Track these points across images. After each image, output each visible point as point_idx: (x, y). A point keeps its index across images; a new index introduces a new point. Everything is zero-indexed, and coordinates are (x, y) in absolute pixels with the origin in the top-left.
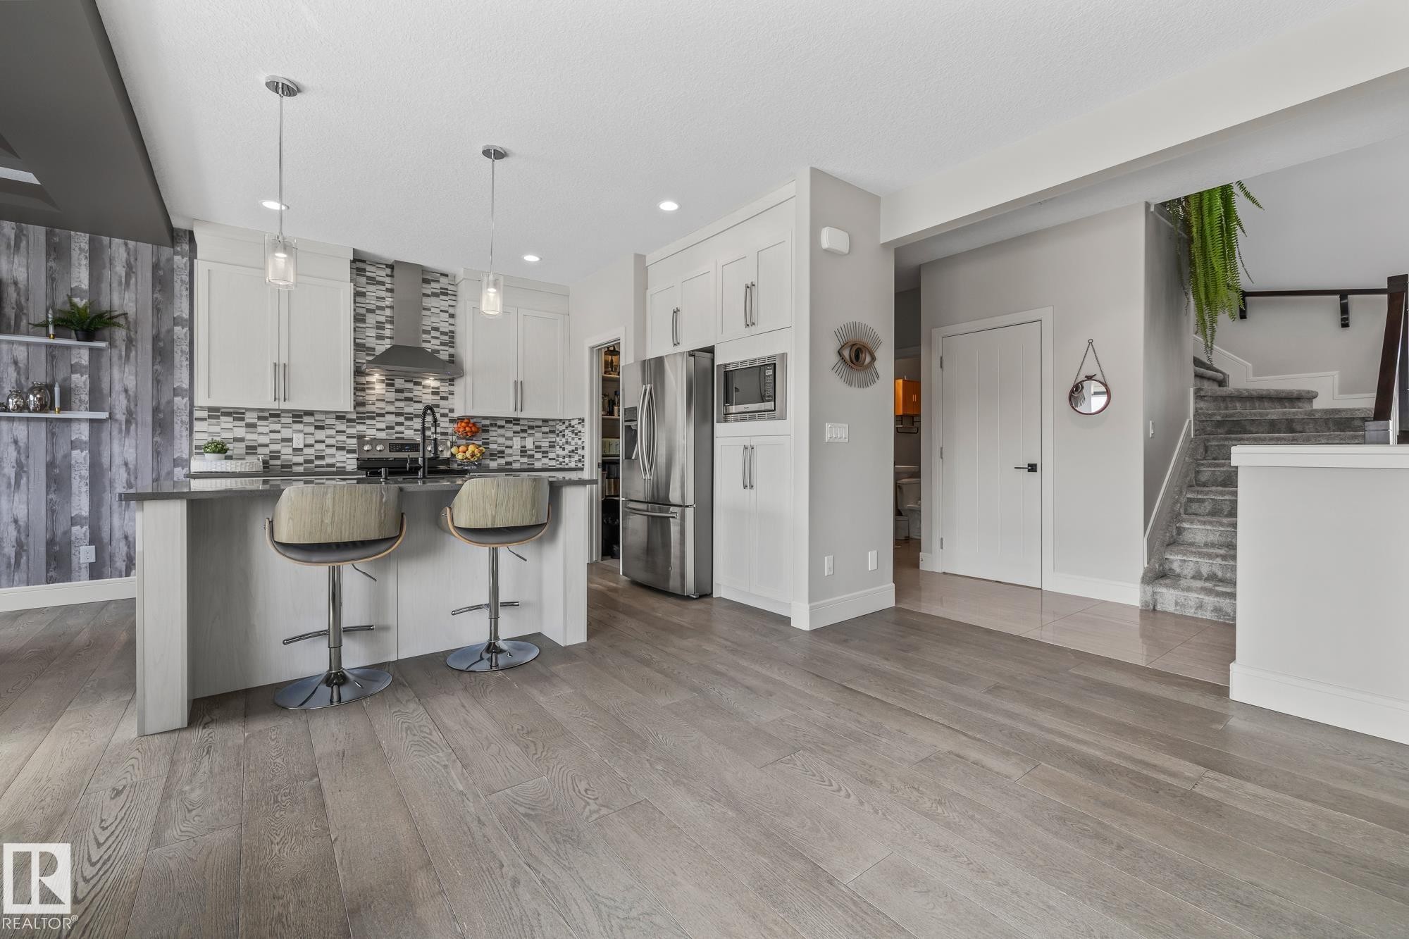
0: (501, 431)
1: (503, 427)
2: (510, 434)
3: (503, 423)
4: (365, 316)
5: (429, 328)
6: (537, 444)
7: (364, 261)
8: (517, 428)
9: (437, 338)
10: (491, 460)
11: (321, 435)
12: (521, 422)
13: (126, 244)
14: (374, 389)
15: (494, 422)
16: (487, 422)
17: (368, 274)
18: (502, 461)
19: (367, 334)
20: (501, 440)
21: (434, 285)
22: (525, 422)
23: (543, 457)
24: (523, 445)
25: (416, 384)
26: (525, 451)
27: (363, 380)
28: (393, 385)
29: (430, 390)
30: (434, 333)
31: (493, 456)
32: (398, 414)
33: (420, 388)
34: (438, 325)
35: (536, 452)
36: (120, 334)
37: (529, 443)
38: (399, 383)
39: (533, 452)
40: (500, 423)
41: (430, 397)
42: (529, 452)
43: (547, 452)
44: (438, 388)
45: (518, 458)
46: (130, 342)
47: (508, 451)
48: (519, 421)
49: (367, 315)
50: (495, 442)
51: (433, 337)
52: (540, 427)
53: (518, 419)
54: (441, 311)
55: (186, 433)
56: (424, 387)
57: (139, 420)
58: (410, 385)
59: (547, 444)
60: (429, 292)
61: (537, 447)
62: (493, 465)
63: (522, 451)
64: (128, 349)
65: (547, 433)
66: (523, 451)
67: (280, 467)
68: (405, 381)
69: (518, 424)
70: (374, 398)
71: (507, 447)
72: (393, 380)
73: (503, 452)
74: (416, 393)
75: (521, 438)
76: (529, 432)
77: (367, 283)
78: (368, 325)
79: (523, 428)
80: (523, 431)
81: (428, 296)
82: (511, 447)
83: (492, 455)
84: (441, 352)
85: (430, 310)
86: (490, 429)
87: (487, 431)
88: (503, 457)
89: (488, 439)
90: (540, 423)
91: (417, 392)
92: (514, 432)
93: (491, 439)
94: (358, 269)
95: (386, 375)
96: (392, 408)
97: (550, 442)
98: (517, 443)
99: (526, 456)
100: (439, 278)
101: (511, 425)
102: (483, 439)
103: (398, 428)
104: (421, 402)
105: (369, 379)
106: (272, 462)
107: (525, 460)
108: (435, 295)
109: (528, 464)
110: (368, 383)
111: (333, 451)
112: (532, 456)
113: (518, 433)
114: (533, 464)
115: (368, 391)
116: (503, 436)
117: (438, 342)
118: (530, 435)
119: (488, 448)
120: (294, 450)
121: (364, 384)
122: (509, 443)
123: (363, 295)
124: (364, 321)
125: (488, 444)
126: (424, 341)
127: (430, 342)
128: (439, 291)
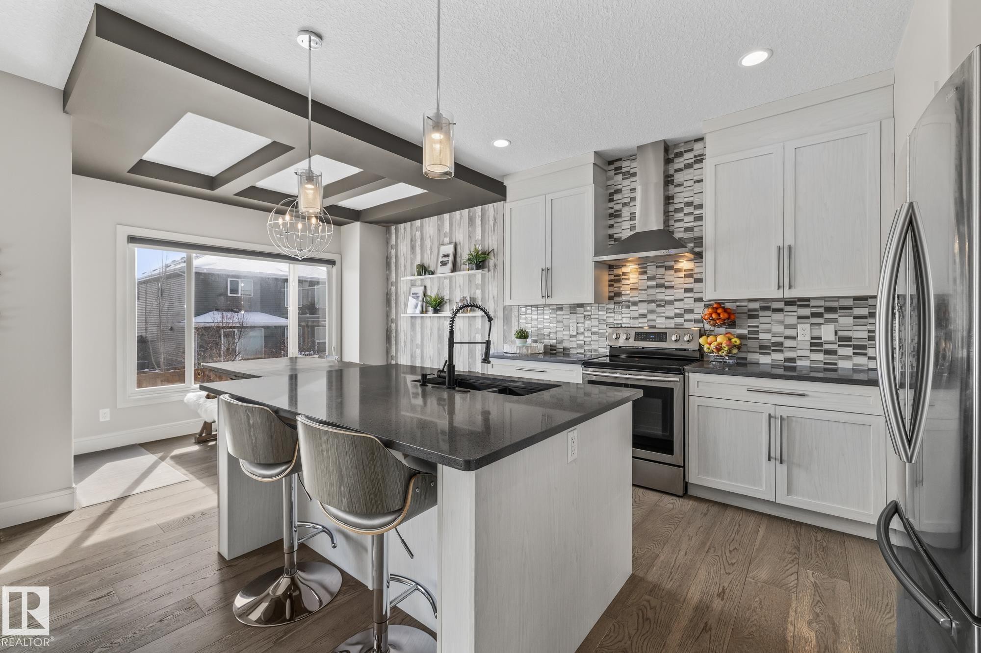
0: (778, 316)
1: (780, 310)
2: (792, 320)
3: (781, 305)
4: (620, 211)
5: (682, 205)
6: (840, 333)
7: (620, 160)
8: (806, 312)
9: (691, 214)
10: (761, 353)
11: (588, 323)
12: (813, 303)
13: (493, 206)
14: (628, 279)
15: (766, 306)
16: (756, 305)
17: (624, 170)
18: (779, 357)
19: (623, 228)
20: (778, 328)
21: (687, 156)
22: (821, 303)
23: (854, 354)
24: (815, 334)
25: (670, 268)
26: (821, 345)
27: (619, 272)
28: (645, 273)
29: (682, 275)
30: (687, 210)
31: (764, 349)
32: (651, 302)
33: (672, 272)
34: (692, 198)
35: (840, 346)
36: (491, 262)
37: (827, 333)
38: (651, 270)
39: (835, 347)
40: (775, 305)
41: (682, 280)
42: (826, 347)
43: (864, 347)
44: (692, 270)
45: (807, 353)
46: (495, 266)
47: (788, 343)
48: (809, 301)
49: (623, 210)
50: (769, 331)
51: (685, 214)
52: (850, 308)
53: (808, 300)
54: (695, 182)
55: (517, 324)
56: (677, 271)
57: (498, 315)
58: (662, 271)
59: (865, 335)
60: (682, 166)
61: (841, 339)
62: (765, 360)
63: (812, 344)
64: (494, 270)
65: (864, 317)
66: (816, 344)
67: (562, 350)
68: (657, 267)
69: (808, 306)
70: (629, 287)
71: (786, 338)
72: (646, 268)
73: (780, 344)
74: (667, 278)
75: (812, 325)
76: (827, 316)
77: (623, 179)
78: (624, 219)
79: (815, 310)
80: (814, 315)
81: (681, 170)
82: (794, 338)
83: (762, 347)
84: (695, 228)
85: (682, 185)
86: (761, 313)
87: (757, 317)
88: (782, 351)
89: (757, 327)
90: (850, 303)
91: (670, 275)
92: (799, 318)
93: (762, 326)
94: (616, 169)
95: (639, 265)
96: (644, 297)
97: (870, 331)
98: (804, 332)
99: (820, 351)
100: (693, 146)
101: (794, 308)
102: (749, 327)
103: (650, 317)
104: (672, 287)
105: (624, 270)
106: (559, 346)
107: (820, 357)
108: (689, 166)
109: (825, 364)
110: (624, 274)
111: (595, 338)
112: (834, 352)
113: (807, 318)
114: (836, 364)
115: (624, 282)
116: (782, 322)
117: (691, 218)
118: (835, 321)
119: (757, 338)
120: (571, 336)
121: (620, 275)
122: (790, 332)
123: (618, 191)
124: (619, 216)
125: (757, 333)
126: (676, 221)
127: (682, 220)
128: (692, 161)
